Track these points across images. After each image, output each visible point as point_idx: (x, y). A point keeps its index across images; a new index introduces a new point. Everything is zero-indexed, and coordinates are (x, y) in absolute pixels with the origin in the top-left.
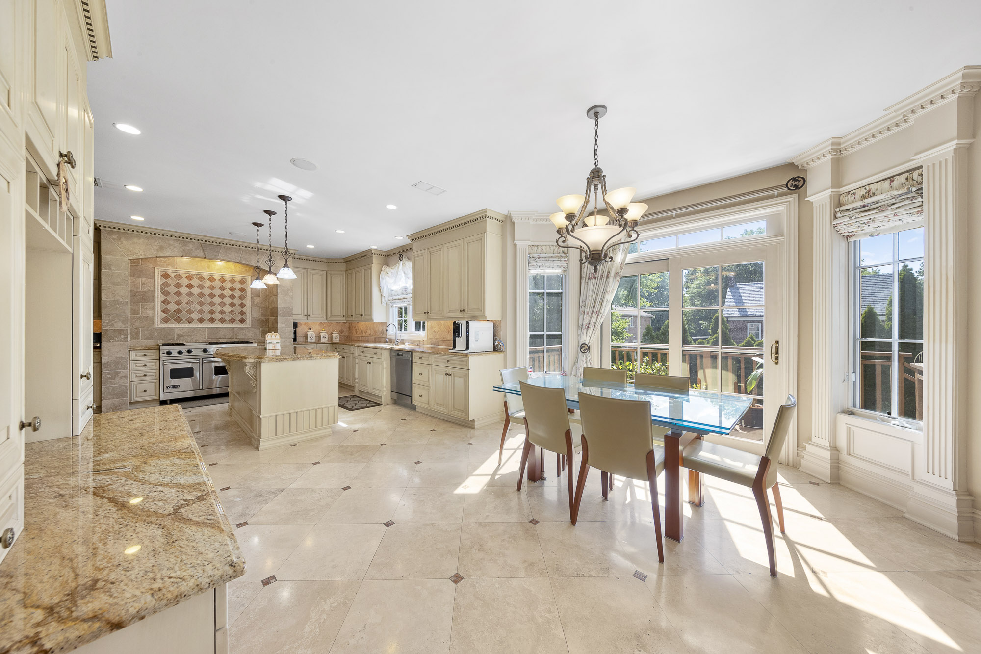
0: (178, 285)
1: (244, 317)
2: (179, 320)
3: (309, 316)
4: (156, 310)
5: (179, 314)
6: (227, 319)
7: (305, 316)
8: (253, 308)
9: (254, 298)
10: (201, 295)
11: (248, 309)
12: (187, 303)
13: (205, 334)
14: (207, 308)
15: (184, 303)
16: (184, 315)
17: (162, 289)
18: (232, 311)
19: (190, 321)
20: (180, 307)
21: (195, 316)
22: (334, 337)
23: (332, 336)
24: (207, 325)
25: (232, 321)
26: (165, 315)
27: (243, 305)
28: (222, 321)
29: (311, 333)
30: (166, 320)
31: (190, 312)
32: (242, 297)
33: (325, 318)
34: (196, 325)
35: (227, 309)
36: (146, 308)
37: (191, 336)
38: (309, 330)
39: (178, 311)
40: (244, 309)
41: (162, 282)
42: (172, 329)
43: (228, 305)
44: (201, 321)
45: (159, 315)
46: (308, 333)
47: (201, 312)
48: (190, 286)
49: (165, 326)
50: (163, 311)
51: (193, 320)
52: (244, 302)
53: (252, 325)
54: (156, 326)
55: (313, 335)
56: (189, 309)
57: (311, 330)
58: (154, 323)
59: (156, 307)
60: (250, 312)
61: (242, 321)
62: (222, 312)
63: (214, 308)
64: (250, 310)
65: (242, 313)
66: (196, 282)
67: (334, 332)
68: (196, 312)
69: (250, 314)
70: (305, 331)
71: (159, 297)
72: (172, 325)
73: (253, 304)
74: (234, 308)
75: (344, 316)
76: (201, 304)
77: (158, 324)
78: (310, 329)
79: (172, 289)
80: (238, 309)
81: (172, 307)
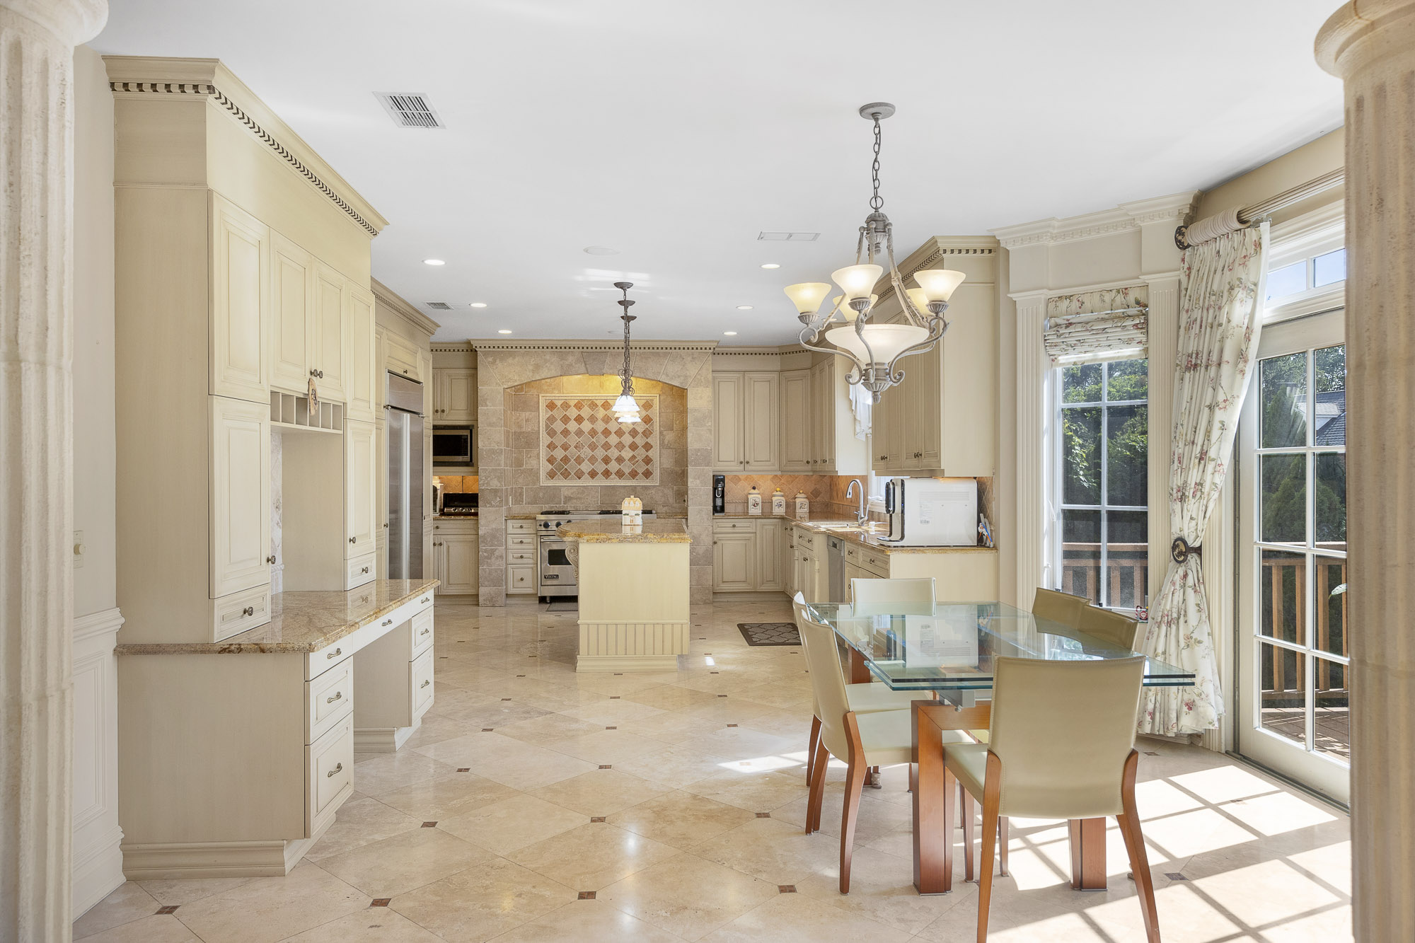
0: (566, 419)
1: (649, 467)
2: (566, 475)
3: (748, 463)
4: (541, 458)
5: (566, 464)
6: (627, 471)
7: (741, 463)
8: (664, 451)
9: (665, 433)
10: (593, 433)
11: (654, 453)
12: (576, 447)
13: (597, 497)
14: (600, 453)
15: (572, 447)
16: (572, 466)
17: (547, 426)
18: (634, 457)
19: (579, 475)
20: (567, 453)
21: (586, 467)
22: (798, 506)
23: (795, 502)
24: (600, 482)
25: (634, 474)
26: (551, 467)
27: (648, 447)
28: (620, 474)
29: (755, 497)
30: (551, 475)
31: (579, 460)
32: (648, 433)
33: (777, 467)
34: (586, 482)
35: (627, 454)
36: (530, 457)
37: (580, 498)
38: (753, 491)
39: (566, 459)
40: (650, 453)
41: (548, 416)
42: (558, 488)
43: (627, 448)
44: (593, 474)
45: (544, 467)
46: (750, 497)
47: (592, 460)
48: (579, 419)
49: (551, 483)
50: (549, 461)
51: (583, 473)
52: (649, 440)
53: (661, 481)
54: (541, 484)
55: (757, 500)
56: (579, 457)
57: (756, 491)
58: (538, 479)
59: (541, 455)
60: (658, 459)
61: (647, 474)
62: (620, 460)
63: (609, 453)
64: (658, 454)
65: (648, 461)
66: (585, 412)
67: (798, 495)
68: (586, 460)
69: (658, 463)
70: (746, 492)
71: (544, 440)
72: (559, 482)
73: (662, 445)
74: (635, 453)
75: (808, 462)
76: (593, 447)
77: (544, 482)
78: (754, 488)
79: (558, 426)
80: (641, 453)
81: (559, 454)
